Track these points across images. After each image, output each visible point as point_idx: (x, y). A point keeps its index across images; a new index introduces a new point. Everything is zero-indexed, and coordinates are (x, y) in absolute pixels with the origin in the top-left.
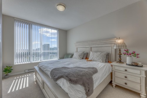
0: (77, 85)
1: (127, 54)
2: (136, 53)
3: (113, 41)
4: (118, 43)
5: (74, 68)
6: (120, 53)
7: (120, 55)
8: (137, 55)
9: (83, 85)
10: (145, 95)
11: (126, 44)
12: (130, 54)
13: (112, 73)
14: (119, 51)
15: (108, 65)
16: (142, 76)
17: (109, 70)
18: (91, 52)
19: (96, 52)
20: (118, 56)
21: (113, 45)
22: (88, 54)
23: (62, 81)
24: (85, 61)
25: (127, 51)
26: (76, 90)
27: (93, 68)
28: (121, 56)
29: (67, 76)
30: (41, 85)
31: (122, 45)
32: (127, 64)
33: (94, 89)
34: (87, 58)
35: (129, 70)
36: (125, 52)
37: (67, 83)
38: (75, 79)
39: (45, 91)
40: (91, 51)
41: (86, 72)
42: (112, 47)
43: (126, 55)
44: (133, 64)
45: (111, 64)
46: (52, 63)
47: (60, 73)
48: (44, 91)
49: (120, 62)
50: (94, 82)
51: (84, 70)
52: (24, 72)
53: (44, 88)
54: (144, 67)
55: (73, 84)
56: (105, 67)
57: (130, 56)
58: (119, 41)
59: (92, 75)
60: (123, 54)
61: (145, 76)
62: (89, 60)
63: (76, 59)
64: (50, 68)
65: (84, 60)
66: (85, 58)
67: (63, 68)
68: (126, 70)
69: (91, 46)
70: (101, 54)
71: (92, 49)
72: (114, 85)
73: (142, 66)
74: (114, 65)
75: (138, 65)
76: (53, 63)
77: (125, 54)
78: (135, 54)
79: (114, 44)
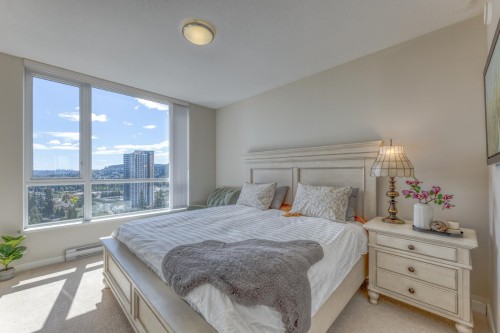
0: (257, 306)
1: (417, 196)
2: (443, 192)
3: (370, 149)
4: (387, 159)
5: (243, 243)
6: (393, 190)
7: (393, 197)
8: (445, 201)
9: (279, 304)
10: (471, 325)
11: (414, 163)
12: (425, 197)
13: (366, 257)
14: (389, 184)
15: (355, 228)
16: (461, 265)
17: (359, 246)
18: (299, 184)
19: (316, 184)
20: (386, 200)
21: (369, 163)
22: (290, 192)
23: (207, 294)
24: (278, 215)
25: (415, 184)
26: (254, 324)
27: (309, 243)
28: (395, 199)
29: (222, 278)
30: (127, 308)
31: (400, 165)
32: (414, 228)
33: (312, 315)
34: (285, 205)
35: (420, 246)
36: (408, 188)
37: (225, 302)
38: (253, 286)
39: (144, 326)
40: (299, 180)
41: (285, 259)
42: (368, 170)
43: (410, 199)
44: (434, 228)
45: (365, 226)
46: (165, 226)
47: (199, 265)
48: (140, 327)
49: (393, 218)
50: (313, 292)
51: (279, 250)
52: (60, 258)
53: (137, 316)
54: (466, 237)
55: (246, 305)
56: (347, 237)
57: (423, 201)
58: (391, 152)
59: (306, 269)
60: (400, 193)
61: (470, 268)
62: (292, 211)
63: (251, 209)
64: (161, 247)
65: (275, 211)
66: (278, 204)
67: (206, 243)
68: (412, 248)
69: (299, 165)
70: (331, 191)
71: (304, 174)
72: (374, 296)
73: (460, 235)
74: (375, 231)
75: (450, 231)
76: (170, 224)
77: (409, 196)
78: (440, 196)
79: (372, 161)
